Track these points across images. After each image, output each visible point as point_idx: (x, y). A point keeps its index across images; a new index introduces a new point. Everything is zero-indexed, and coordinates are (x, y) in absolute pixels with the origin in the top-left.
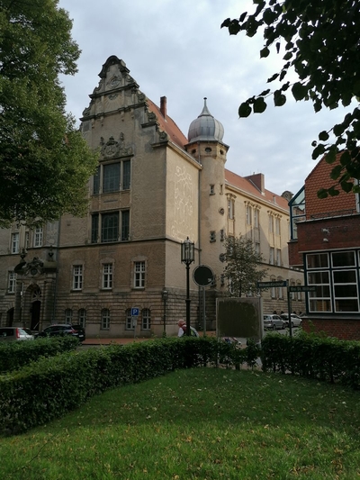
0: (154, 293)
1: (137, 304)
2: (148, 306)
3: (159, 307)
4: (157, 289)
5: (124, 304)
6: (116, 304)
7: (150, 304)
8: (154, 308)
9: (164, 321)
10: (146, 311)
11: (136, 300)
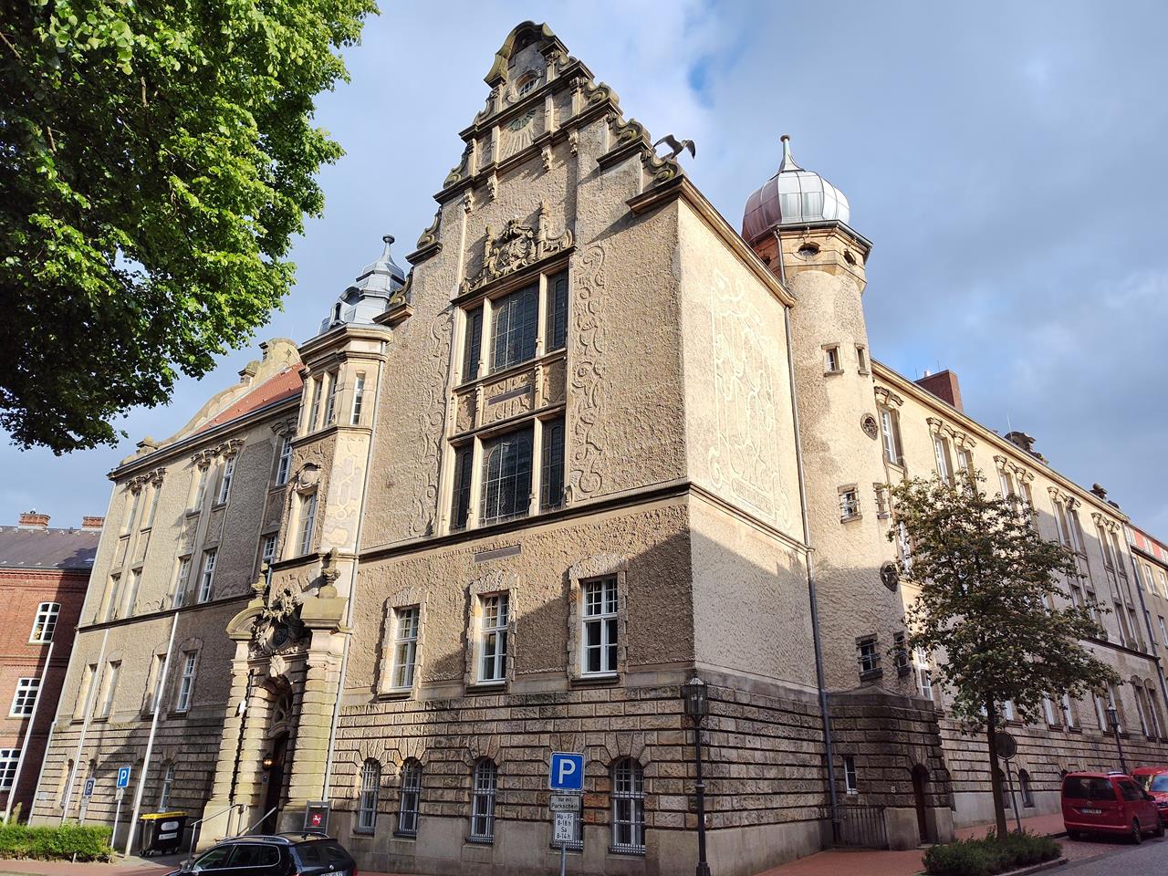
0: (655, 694)
1: (594, 739)
2: (632, 747)
3: (677, 754)
4: (665, 680)
5: (545, 740)
6: (517, 740)
7: (639, 740)
8: (657, 754)
9: (700, 812)
10: (625, 767)
11: (589, 724)
